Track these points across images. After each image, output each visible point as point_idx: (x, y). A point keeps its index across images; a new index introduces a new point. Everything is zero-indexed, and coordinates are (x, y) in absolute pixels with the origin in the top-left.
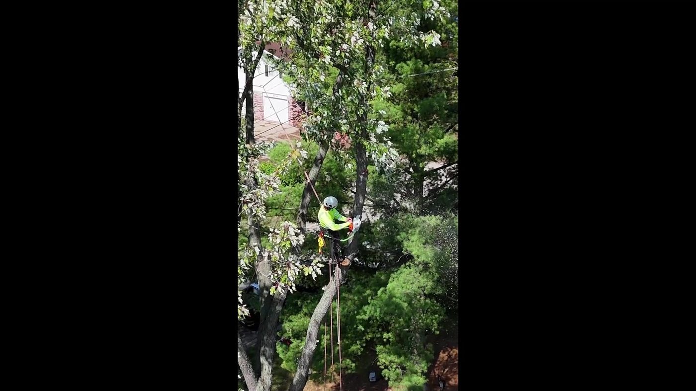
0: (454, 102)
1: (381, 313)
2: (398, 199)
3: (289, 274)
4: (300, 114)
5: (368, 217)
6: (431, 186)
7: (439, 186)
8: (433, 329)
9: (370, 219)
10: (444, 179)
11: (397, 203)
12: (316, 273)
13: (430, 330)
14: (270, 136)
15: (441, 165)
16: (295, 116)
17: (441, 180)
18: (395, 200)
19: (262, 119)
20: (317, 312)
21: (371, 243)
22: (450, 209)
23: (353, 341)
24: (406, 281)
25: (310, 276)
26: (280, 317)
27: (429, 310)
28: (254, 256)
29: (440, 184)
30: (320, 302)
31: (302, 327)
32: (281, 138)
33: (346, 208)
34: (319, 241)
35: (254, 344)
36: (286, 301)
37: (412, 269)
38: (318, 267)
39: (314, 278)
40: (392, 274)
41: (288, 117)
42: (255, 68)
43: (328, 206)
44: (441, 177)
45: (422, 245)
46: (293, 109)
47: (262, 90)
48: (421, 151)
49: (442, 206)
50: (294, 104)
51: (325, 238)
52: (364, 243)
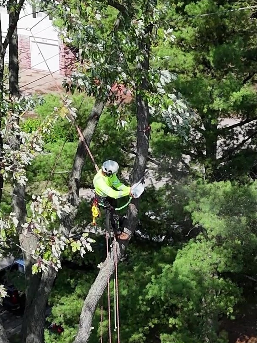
0: (252, 47)
1: (166, 291)
2: (187, 161)
3: (54, 250)
4: (73, 62)
5: (152, 182)
6: (225, 146)
7: (235, 146)
8: (228, 313)
9: (154, 185)
10: (241, 138)
11: (186, 165)
12: (86, 249)
13: (225, 315)
14: (38, 88)
15: (238, 121)
16: (67, 64)
17: (238, 139)
18: (183, 162)
19: (28, 67)
20: (92, 293)
21: (157, 214)
22: (248, 174)
23: (134, 328)
24: (195, 258)
25: (78, 252)
26: (49, 300)
27: (223, 291)
28: (12, 228)
29: (236, 143)
30: (95, 283)
31: (75, 311)
32: (51, 90)
33: (126, 172)
34: (92, 210)
35: (19, 331)
36: (57, 280)
37: (203, 244)
38: (88, 242)
39: (82, 255)
40: (179, 250)
41: (59, 66)
42: (20, 8)
43: (107, 172)
44: (237, 136)
45: (216, 215)
46: (65, 56)
47: (28, 33)
48: (214, 105)
49: (239, 169)
50: (66, 51)
51: (99, 207)
52: (147, 214)
